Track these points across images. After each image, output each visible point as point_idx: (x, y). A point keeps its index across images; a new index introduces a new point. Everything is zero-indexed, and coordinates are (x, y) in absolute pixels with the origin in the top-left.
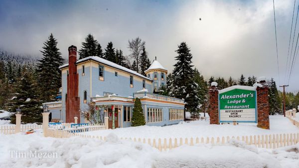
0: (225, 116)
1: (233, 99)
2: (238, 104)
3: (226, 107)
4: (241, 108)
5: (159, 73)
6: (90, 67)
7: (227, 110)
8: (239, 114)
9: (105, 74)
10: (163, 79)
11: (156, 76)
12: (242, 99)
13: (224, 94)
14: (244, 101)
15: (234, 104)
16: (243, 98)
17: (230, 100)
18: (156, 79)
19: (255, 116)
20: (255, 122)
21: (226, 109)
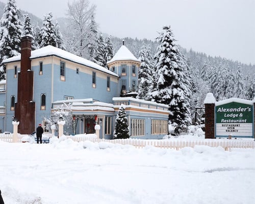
0: (221, 131)
1: (230, 113)
2: (236, 118)
3: (223, 120)
4: (238, 122)
5: (129, 65)
6: (51, 64)
7: (224, 124)
8: (236, 128)
9: (66, 72)
10: (134, 75)
11: (124, 71)
12: (239, 113)
13: (221, 106)
14: (241, 115)
15: (231, 118)
16: (241, 112)
17: (227, 113)
18: (124, 74)
19: (252, 131)
20: (252, 137)
21: (222, 122)
